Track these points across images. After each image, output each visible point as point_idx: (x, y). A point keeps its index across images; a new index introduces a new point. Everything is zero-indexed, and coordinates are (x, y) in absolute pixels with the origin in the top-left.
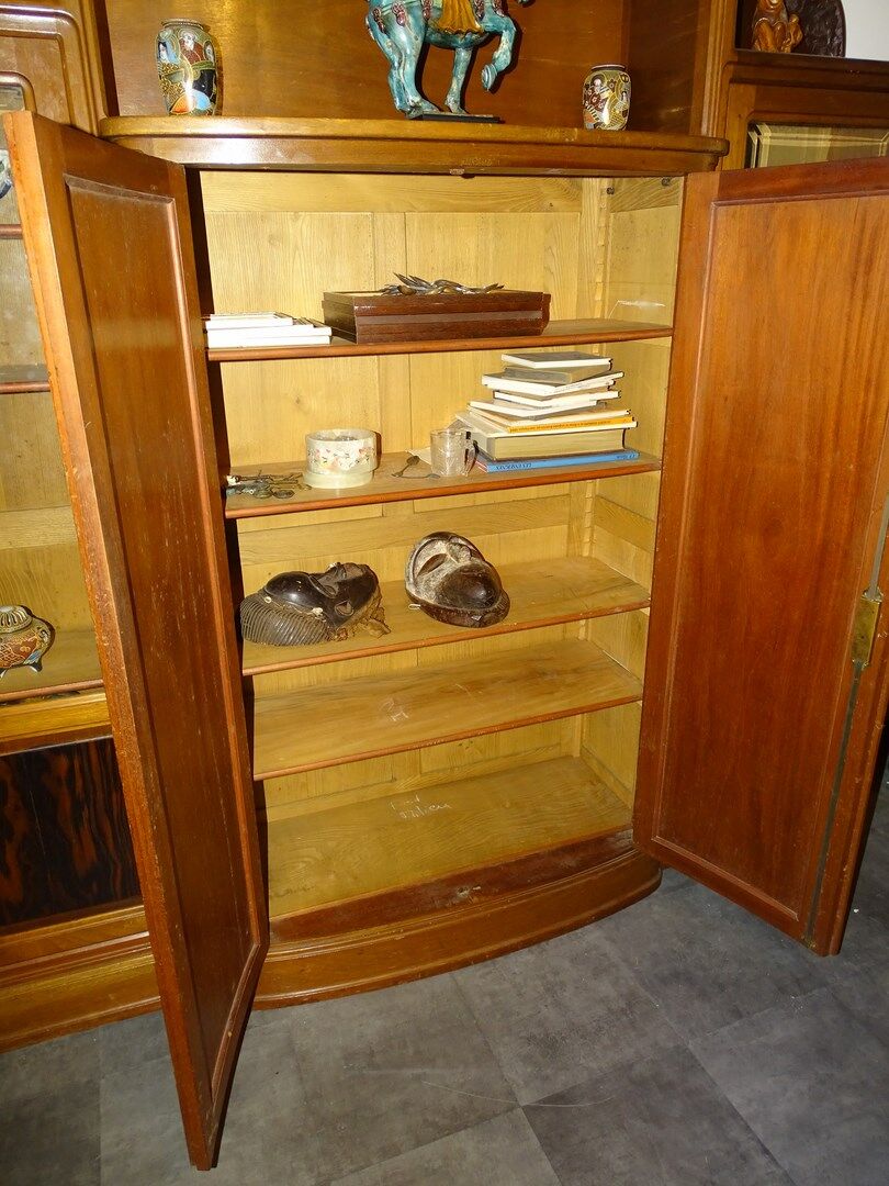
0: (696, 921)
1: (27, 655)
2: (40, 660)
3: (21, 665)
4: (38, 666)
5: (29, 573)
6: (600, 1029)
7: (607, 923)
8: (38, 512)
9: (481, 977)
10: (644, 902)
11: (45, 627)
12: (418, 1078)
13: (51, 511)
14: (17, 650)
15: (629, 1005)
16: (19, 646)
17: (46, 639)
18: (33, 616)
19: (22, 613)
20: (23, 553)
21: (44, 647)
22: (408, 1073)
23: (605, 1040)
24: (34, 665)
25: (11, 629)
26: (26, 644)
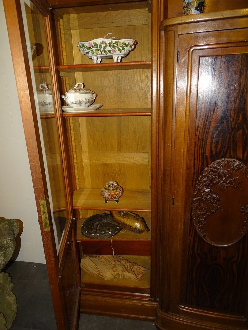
1: (114, 198)
2: (118, 200)
3: (113, 200)
4: (117, 201)
5: (120, 171)
8: (125, 153)
11: (121, 189)
13: (129, 153)
14: (112, 196)
16: (113, 195)
17: (121, 193)
18: (118, 185)
19: (115, 184)
20: (119, 165)
21: (120, 196)
24: (116, 201)
25: (112, 189)
26: (115, 194)
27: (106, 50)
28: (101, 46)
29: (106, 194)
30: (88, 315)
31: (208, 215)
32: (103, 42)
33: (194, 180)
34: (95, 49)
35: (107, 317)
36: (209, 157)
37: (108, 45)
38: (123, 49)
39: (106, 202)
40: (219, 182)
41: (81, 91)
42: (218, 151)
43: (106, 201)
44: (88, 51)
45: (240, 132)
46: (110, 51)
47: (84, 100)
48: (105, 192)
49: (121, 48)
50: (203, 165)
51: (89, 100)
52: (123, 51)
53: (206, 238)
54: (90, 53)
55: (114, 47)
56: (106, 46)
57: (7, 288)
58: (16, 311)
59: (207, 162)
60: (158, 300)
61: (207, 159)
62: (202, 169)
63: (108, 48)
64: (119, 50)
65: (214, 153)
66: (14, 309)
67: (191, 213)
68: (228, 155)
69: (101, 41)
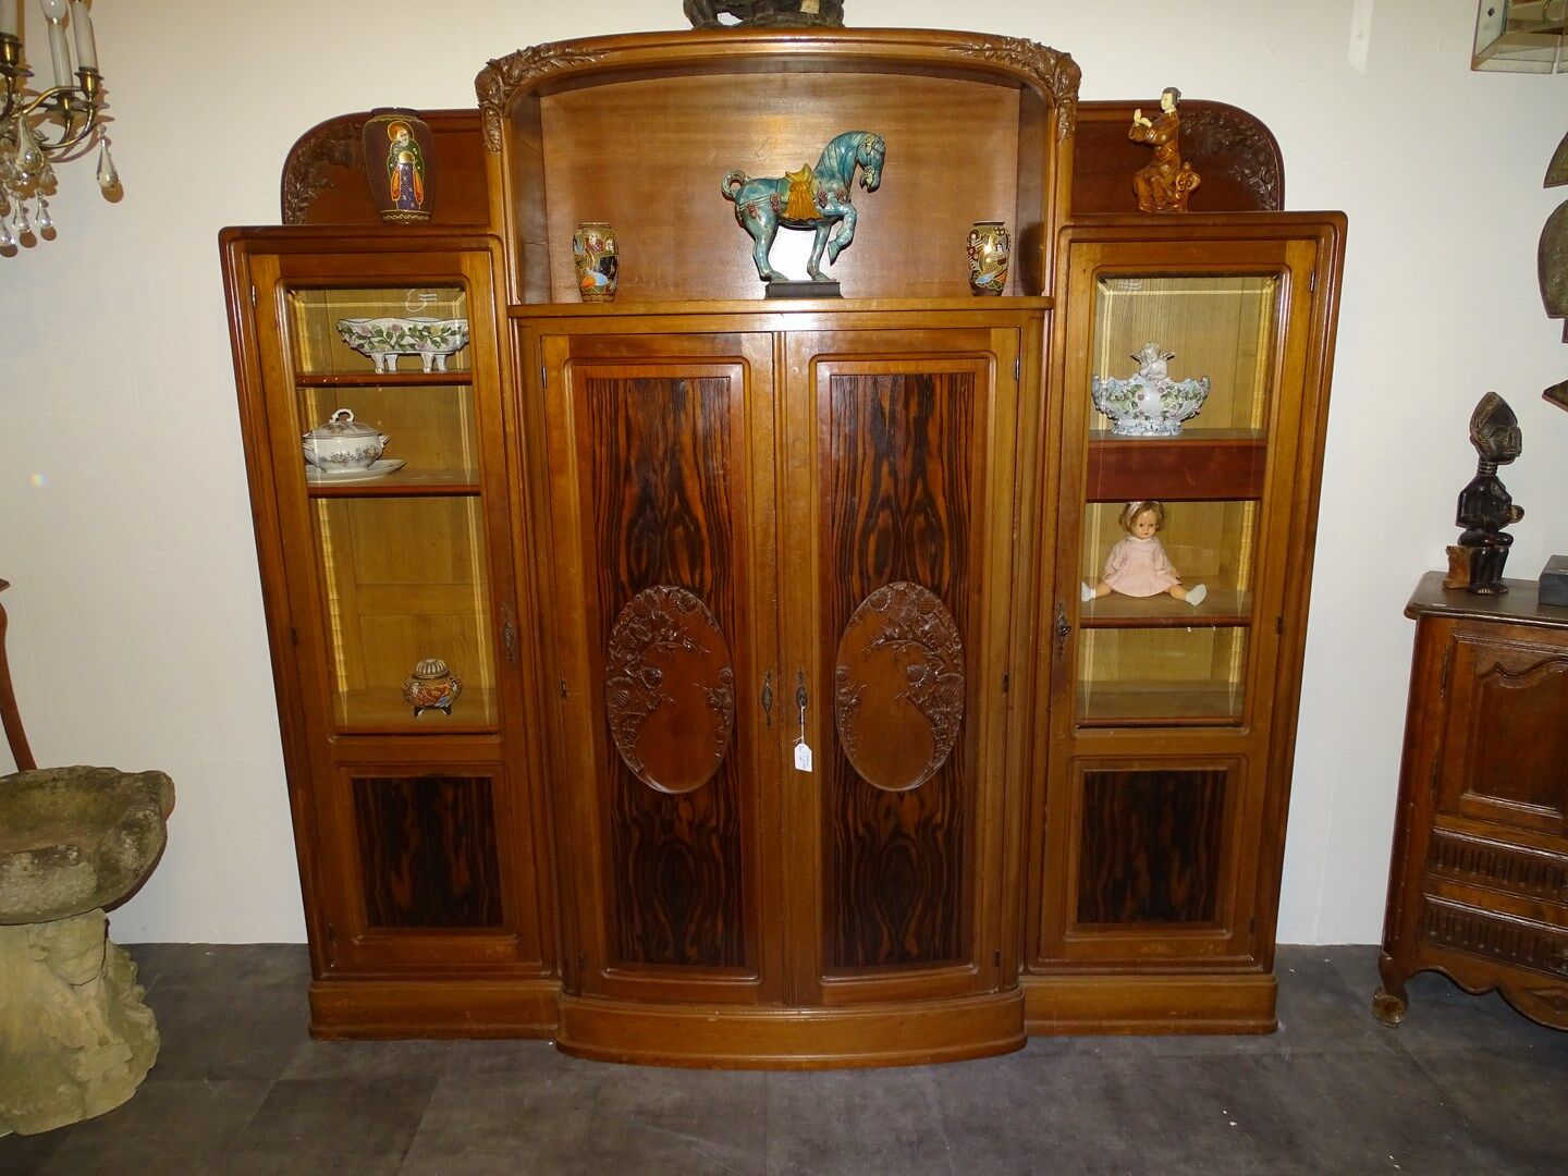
0: (1040, 1089)
1: (437, 698)
2: (449, 705)
3: (435, 707)
4: (448, 710)
6: (880, 1151)
7: (943, 1070)
9: (791, 1082)
10: (994, 1060)
11: (455, 678)
12: (689, 1144)
14: (431, 695)
15: (920, 1141)
16: (433, 691)
17: (454, 688)
19: (441, 663)
21: (452, 693)
22: (684, 1137)
23: (878, 1161)
24: (444, 708)
26: (438, 689)
27: (402, 343)
28: (390, 335)
29: (415, 690)
30: (371, 1042)
31: (643, 719)
32: (395, 328)
33: (604, 637)
34: (378, 339)
35: (426, 1042)
36: (627, 584)
37: (407, 333)
38: (444, 340)
39: (416, 715)
40: (653, 639)
41: (347, 432)
42: (643, 569)
43: (417, 710)
44: (362, 342)
45: (680, 530)
46: (412, 346)
47: (353, 453)
48: (412, 684)
49: (438, 339)
50: (617, 602)
51: (366, 452)
52: (443, 345)
53: (644, 776)
54: (366, 346)
55: (422, 337)
56: (402, 336)
57: (126, 994)
58: (158, 1044)
59: (625, 595)
60: (560, 973)
61: (623, 589)
62: (617, 611)
63: (408, 340)
64: (434, 342)
65: (636, 574)
66: (152, 1040)
67: (607, 716)
68: (663, 579)
69: (390, 325)
